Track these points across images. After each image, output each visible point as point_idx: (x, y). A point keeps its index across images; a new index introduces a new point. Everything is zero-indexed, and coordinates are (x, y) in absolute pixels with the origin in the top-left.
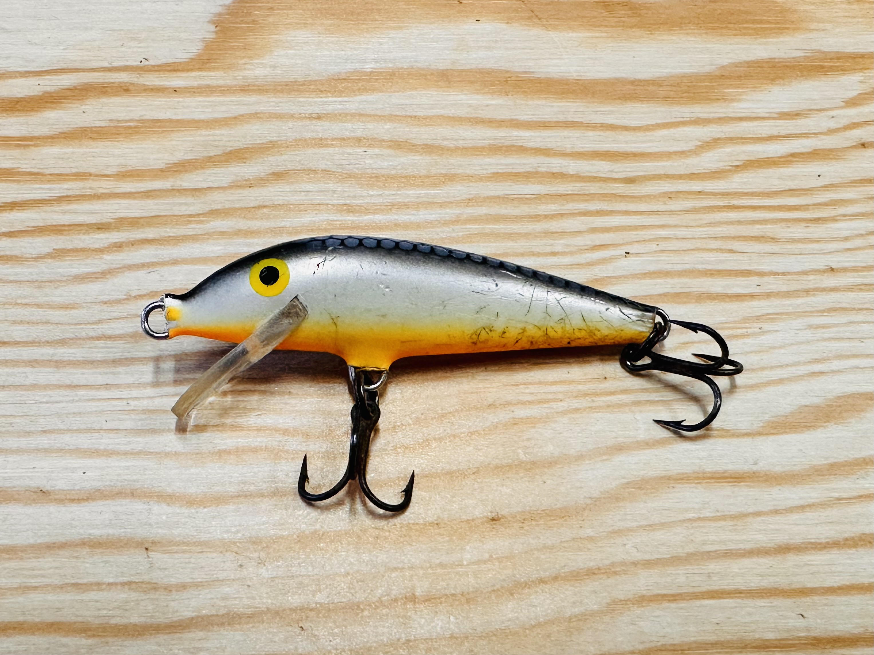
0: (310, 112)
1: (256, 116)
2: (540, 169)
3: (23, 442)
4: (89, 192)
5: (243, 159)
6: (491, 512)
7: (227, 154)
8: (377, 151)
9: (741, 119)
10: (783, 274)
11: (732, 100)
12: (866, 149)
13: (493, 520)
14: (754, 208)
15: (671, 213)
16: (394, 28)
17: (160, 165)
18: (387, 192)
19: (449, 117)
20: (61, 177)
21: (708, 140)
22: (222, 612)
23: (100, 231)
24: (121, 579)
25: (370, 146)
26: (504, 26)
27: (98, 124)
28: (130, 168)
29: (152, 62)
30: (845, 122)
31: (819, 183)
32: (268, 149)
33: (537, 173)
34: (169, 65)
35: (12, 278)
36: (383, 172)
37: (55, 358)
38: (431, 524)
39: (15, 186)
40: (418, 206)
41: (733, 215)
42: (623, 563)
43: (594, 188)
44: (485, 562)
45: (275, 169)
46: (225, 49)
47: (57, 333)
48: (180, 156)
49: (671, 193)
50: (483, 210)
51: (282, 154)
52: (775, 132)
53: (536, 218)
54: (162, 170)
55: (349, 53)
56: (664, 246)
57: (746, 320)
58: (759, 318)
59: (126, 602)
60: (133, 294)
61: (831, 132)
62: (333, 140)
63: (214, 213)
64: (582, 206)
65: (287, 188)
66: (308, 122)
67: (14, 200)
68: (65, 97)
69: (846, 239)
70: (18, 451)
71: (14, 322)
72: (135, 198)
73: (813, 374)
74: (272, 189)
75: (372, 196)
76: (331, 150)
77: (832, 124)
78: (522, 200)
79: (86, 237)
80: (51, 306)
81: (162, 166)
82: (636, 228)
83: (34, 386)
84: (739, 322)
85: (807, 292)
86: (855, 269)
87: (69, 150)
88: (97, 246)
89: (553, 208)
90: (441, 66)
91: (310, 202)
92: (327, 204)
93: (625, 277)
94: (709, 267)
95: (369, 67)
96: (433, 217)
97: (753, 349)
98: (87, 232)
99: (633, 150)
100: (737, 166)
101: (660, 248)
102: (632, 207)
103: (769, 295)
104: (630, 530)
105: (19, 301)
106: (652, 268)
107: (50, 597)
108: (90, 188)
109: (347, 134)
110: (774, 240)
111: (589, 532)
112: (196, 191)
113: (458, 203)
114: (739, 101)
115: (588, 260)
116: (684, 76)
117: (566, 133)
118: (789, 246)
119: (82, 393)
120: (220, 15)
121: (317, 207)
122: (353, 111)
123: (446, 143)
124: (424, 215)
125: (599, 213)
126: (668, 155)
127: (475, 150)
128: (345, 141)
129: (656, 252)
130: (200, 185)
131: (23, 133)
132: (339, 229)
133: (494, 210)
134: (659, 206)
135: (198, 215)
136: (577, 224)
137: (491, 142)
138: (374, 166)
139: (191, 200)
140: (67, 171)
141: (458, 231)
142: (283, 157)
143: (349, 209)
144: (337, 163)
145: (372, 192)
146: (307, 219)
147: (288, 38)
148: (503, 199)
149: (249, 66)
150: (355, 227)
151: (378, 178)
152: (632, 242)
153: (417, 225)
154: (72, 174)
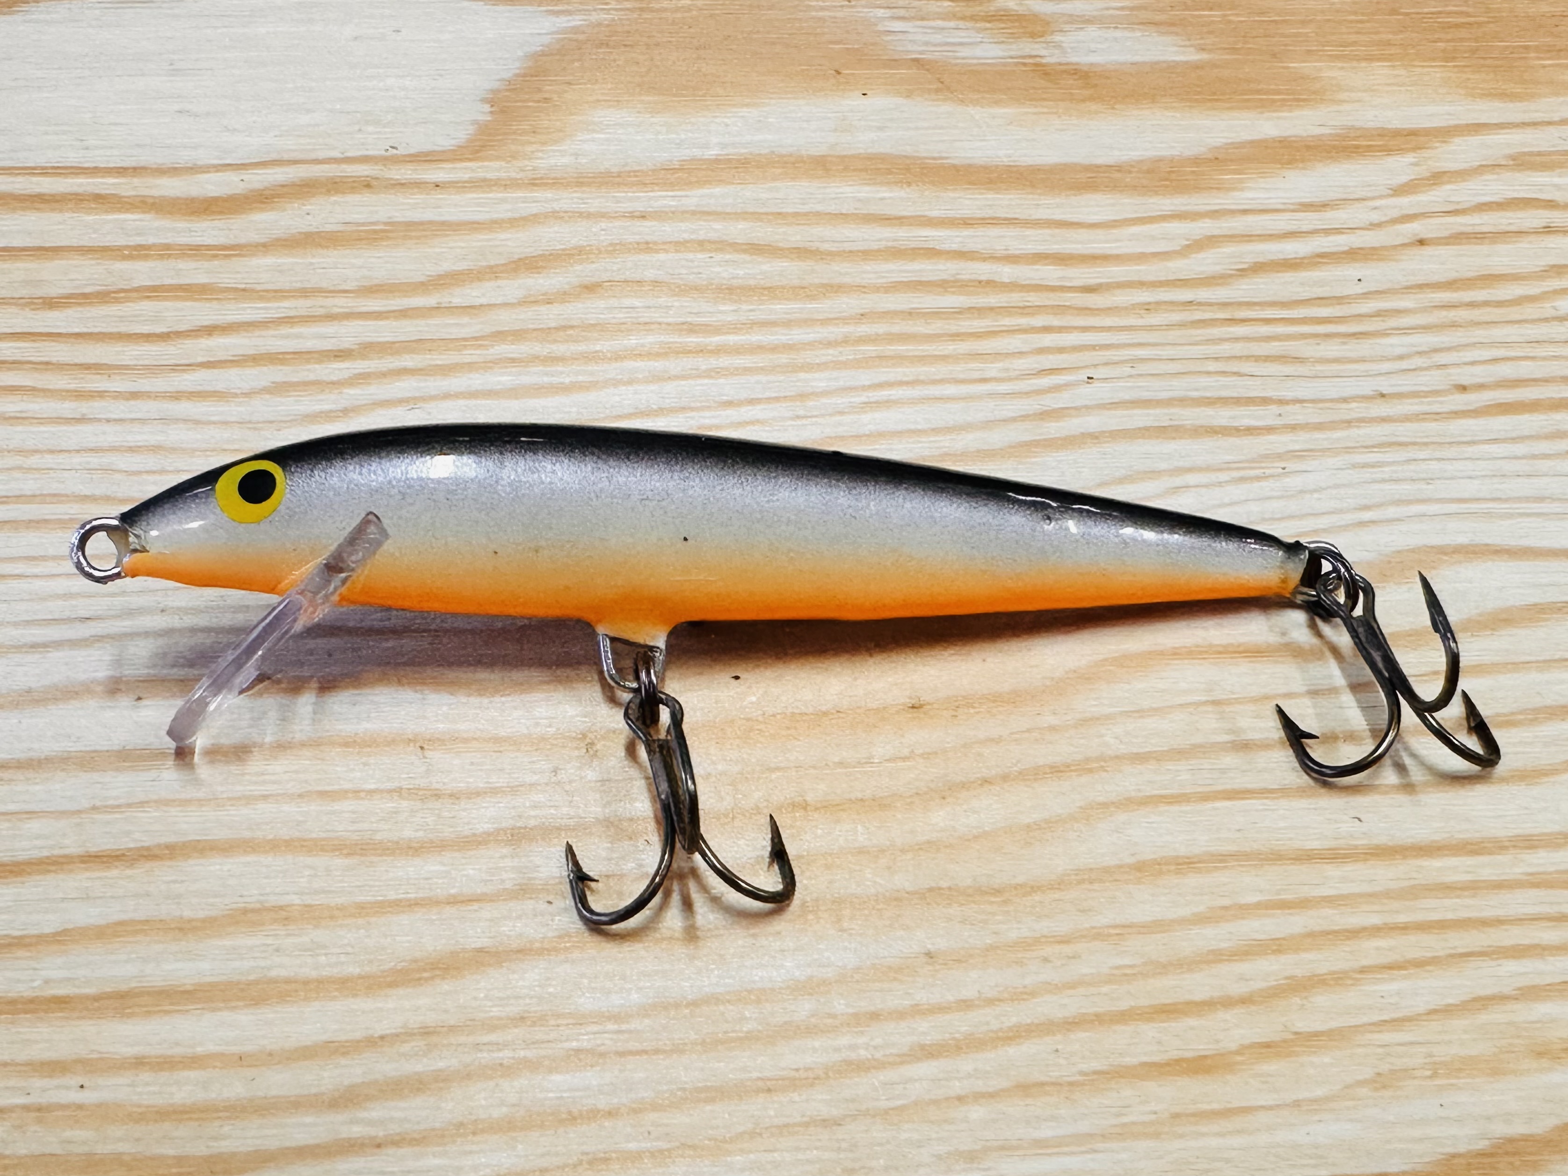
0: (630, 210)
1: (556, 216)
2: (961, 277)
4: (318, 311)
5: (537, 268)
6: (910, 698)
7: (514, 262)
8: (728, 256)
9: (1245, 212)
10: (1313, 401)
11: (1231, 189)
12: (1426, 247)
13: (913, 707)
14: (1268, 321)
15: (1151, 328)
16: (745, 105)
17: (419, 277)
18: (745, 307)
19: (828, 214)
20: (279, 294)
21: (1198, 238)
22: (532, 823)
23: (339, 359)
24: (389, 785)
25: (717, 250)
26: (900, 101)
27: (329, 228)
28: (376, 282)
29: (401, 151)
30: (1395, 213)
31: (1359, 289)
32: (573, 256)
33: (957, 281)
34: (427, 154)
35: (216, 419)
36: (739, 282)
38: (825, 714)
39: (215, 305)
40: (788, 324)
41: (1238, 330)
42: (1101, 758)
43: (1038, 299)
44: (904, 759)
45: (583, 281)
46: (505, 134)
48: (446, 266)
49: (1149, 303)
50: (881, 328)
51: (593, 262)
52: (1294, 227)
53: (957, 336)
54: (422, 284)
55: (683, 136)
56: (1142, 368)
57: (1263, 458)
58: (1280, 456)
59: (396, 813)
61: (1374, 226)
62: (664, 243)
63: (499, 336)
64: (1024, 321)
65: (602, 304)
66: (627, 223)
67: (213, 323)
68: (279, 196)
69: (1401, 357)
72: (385, 319)
73: (1362, 524)
74: (579, 305)
75: (721, 312)
76: (662, 256)
77: (1375, 217)
78: (937, 314)
79: (319, 367)
81: (422, 279)
82: (1102, 347)
84: (1253, 461)
85: (1348, 423)
86: (1415, 394)
87: (291, 260)
88: (334, 378)
89: (981, 324)
90: (815, 152)
91: (634, 320)
92: (660, 324)
93: (1087, 407)
94: (1207, 394)
95: (712, 153)
96: (812, 337)
97: (1275, 494)
98: (320, 362)
99: (1093, 251)
100: (1242, 270)
101: (1134, 372)
102: (1093, 322)
103: (1293, 428)
104: (1108, 717)
105: (226, 447)
106: (1128, 396)
107: (286, 808)
108: (321, 307)
109: (686, 236)
110: (1298, 360)
111: (1050, 719)
112: (472, 309)
113: (844, 320)
114: (1242, 189)
115: (1035, 388)
116: (1160, 160)
117: (994, 231)
118: (1319, 367)
120: (495, 91)
121: (647, 326)
122: (693, 208)
123: (826, 246)
124: (798, 335)
125: (1047, 329)
126: (1141, 258)
127: (867, 255)
128: (680, 245)
129: (1131, 376)
130: (478, 302)
131: (222, 240)
132: (678, 353)
133: (898, 327)
134: (1132, 321)
135: (476, 338)
136: (1015, 343)
137: (890, 244)
138: (725, 275)
139: (465, 320)
140: (287, 286)
141: (848, 353)
142: (594, 266)
143: (692, 328)
144: (671, 272)
145: (723, 308)
146: (632, 341)
147: (596, 119)
148: (910, 314)
149: (540, 154)
150: (701, 351)
151: (731, 289)
152: (1095, 366)
153: (789, 347)
154: (296, 291)
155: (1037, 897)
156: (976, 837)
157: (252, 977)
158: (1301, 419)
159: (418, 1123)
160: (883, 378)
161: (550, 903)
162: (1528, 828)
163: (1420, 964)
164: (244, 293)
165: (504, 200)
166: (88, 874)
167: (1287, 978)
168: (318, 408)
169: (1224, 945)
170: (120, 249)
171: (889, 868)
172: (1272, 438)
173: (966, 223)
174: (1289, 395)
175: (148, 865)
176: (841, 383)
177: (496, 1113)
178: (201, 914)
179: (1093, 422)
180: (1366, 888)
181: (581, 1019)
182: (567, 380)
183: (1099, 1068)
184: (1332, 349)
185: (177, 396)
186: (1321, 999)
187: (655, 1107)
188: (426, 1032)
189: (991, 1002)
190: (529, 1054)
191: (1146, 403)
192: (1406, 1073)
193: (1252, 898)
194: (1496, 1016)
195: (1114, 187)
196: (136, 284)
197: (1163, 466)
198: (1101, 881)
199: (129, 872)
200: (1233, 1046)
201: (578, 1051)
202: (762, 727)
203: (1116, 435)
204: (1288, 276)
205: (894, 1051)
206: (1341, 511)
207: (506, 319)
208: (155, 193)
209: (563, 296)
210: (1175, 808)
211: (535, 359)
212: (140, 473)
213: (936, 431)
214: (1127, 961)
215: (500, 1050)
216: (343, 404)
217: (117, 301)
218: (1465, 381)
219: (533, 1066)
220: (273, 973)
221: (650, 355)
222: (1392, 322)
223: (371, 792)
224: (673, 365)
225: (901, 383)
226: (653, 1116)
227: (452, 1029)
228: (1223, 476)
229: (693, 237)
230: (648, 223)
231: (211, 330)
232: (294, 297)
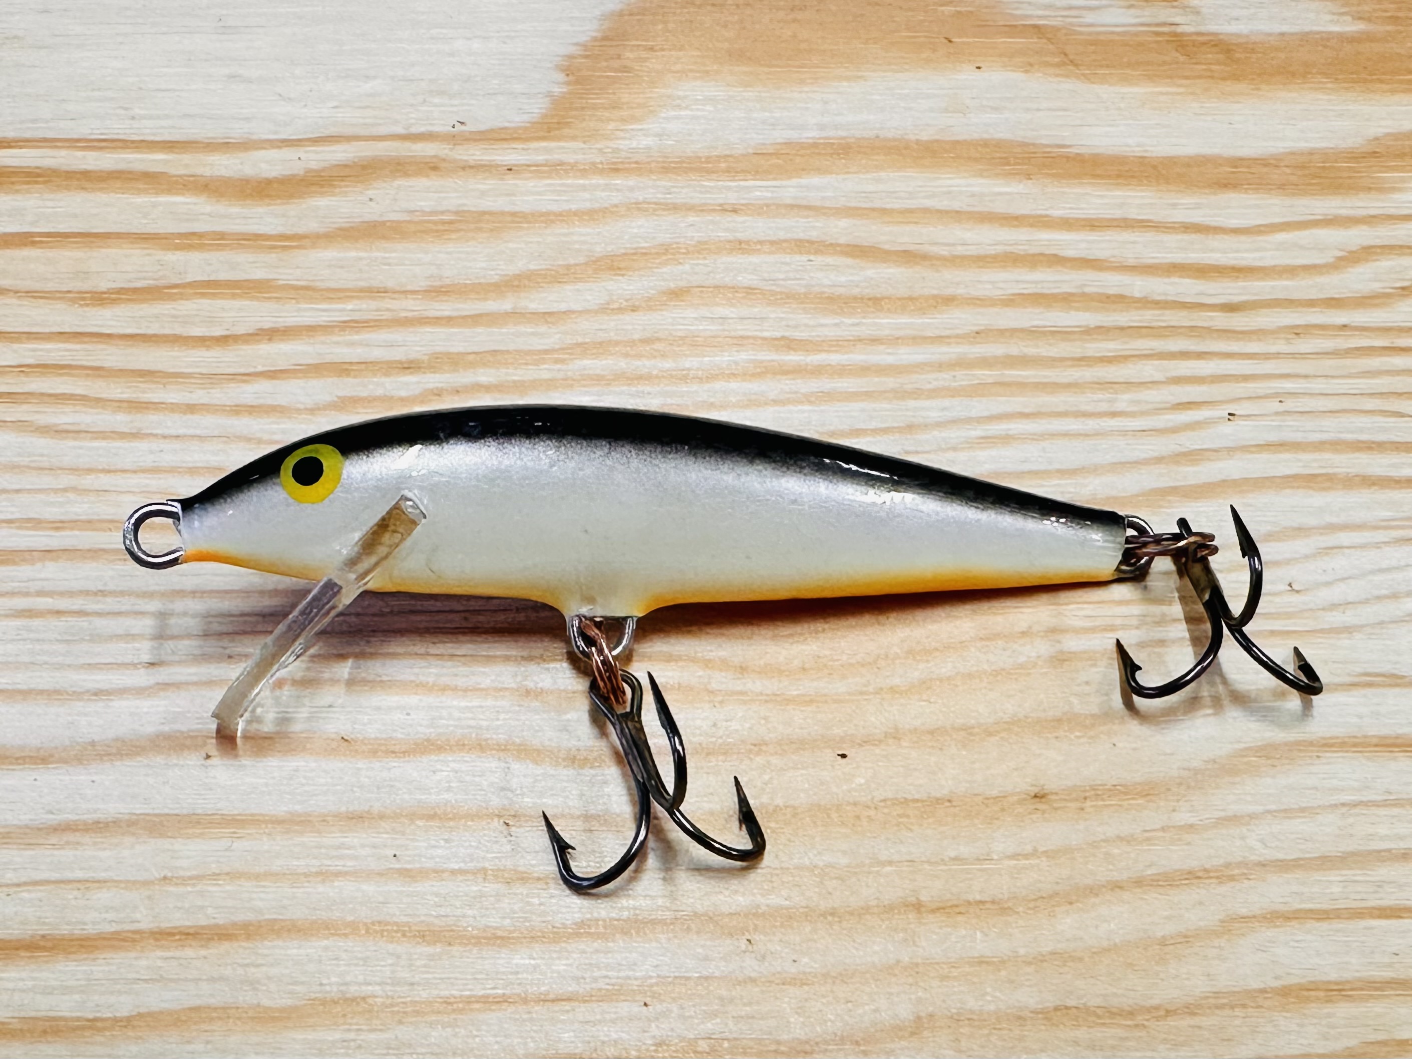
0: (721, 201)
1: (638, 208)
2: (1087, 290)
4: (387, 315)
5: (619, 269)
6: (1033, 786)
7: (594, 261)
8: (830, 260)
11: (1394, 190)
13: (1036, 796)
15: (1300, 356)
16: (848, 79)
17: (493, 277)
18: (846, 321)
19: (939, 211)
20: (342, 293)
21: (1354, 249)
23: (408, 371)
24: (471, 866)
25: (817, 252)
26: (1017, 76)
27: (394, 217)
28: (448, 282)
29: (470, 127)
32: (658, 255)
33: (1084, 295)
34: (498, 131)
36: (841, 291)
38: (938, 801)
39: (274, 305)
40: (895, 341)
41: (1400, 361)
42: (1243, 864)
43: (1172, 318)
44: (1026, 856)
45: (670, 285)
46: (582, 109)
48: (521, 265)
49: (1298, 326)
50: (997, 349)
51: (680, 264)
53: (1082, 361)
54: (496, 285)
55: (777, 115)
56: (1290, 404)
59: (480, 897)
62: (759, 243)
63: (581, 348)
64: (1156, 345)
65: (691, 313)
66: (717, 218)
67: (274, 325)
68: (340, 178)
70: (304, 682)
72: (457, 325)
74: (667, 314)
75: (824, 326)
76: (755, 259)
78: (1060, 334)
79: (387, 380)
81: (496, 279)
82: (1246, 378)
87: (353, 254)
88: (403, 394)
89: (1110, 347)
90: (925, 136)
91: (726, 333)
92: (754, 338)
93: (1227, 449)
94: (1364, 437)
95: (811, 135)
96: (920, 358)
98: (387, 374)
99: (1235, 262)
100: (1403, 288)
101: (1281, 408)
102: (1235, 347)
104: (1252, 816)
106: (1273, 437)
107: (365, 887)
108: (388, 310)
109: (782, 235)
111: (1187, 818)
112: (547, 317)
113: (958, 339)
114: (1403, 190)
115: (1170, 424)
116: (1311, 153)
117: (1126, 236)
120: (571, 57)
121: (741, 341)
122: (790, 201)
123: (935, 250)
124: (906, 355)
125: (1184, 355)
126: (1291, 271)
127: (982, 261)
128: (777, 245)
129: (1277, 413)
130: (555, 307)
131: (280, 230)
132: (775, 373)
133: (1015, 348)
134: (1280, 346)
135: (555, 351)
136: (1149, 370)
137: (1008, 248)
138: (826, 282)
139: (543, 329)
140: (350, 285)
141: (963, 378)
142: (680, 267)
143: (788, 344)
144: (766, 275)
145: (823, 321)
146: (723, 359)
147: (681, 93)
148: (1031, 333)
149: (621, 134)
150: (798, 371)
151: (831, 299)
152: (1239, 399)
153: (897, 370)
154: (360, 290)
155: (1172, 1022)
156: (1108, 950)
160: (1001, 410)
161: (645, 1004)
164: (303, 291)
165: (584, 188)
166: (159, 953)
170: (172, 236)
171: (1012, 982)
173: (1092, 225)
176: (954, 414)
178: (280, 1003)
179: (1235, 468)
182: (654, 402)
185: (237, 410)
191: (1295, 446)
195: (1260, 185)
196: (190, 278)
197: (1312, 521)
198: (1244, 1006)
199: (203, 952)
202: (872, 813)
207: (587, 329)
208: (207, 172)
209: (649, 304)
210: (1325, 925)
211: (620, 376)
217: (171, 298)
221: (745, 374)
223: (453, 872)
224: (771, 387)
225: (1021, 416)
228: (1381, 536)
229: (789, 236)
230: (740, 219)
231: (271, 334)
232: (358, 298)
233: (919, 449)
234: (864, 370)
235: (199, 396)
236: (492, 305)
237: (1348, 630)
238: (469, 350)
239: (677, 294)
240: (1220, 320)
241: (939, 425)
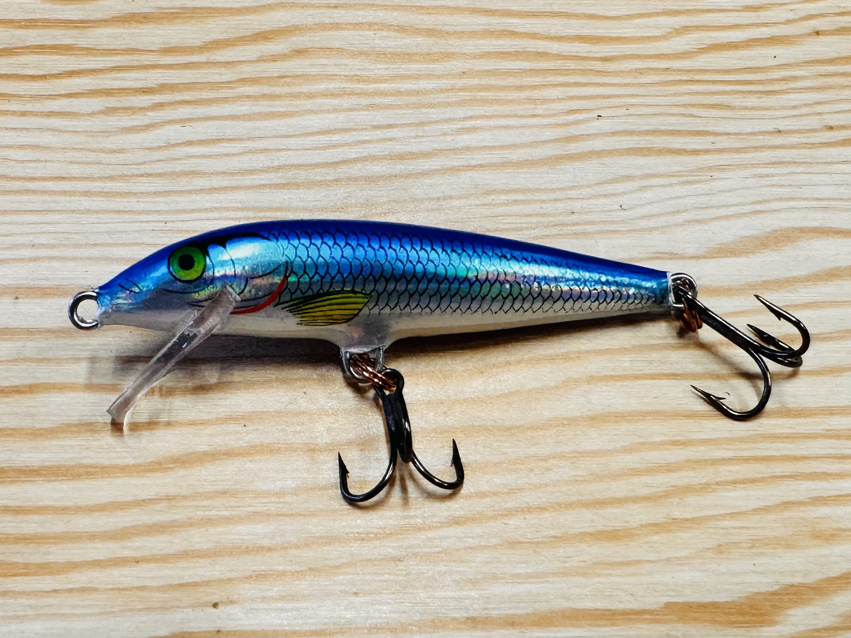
1: (281, 5)
2: (527, 50)
3: (78, 252)
4: (135, 63)
5: (269, 39)
7: (255, 34)
8: (385, 33)
9: (708, 11)
10: (735, 134)
12: (820, 36)
14: (714, 82)
15: (641, 85)
18: (392, 66)
19: (449, 7)
20: (112, 52)
21: (677, 27)
23: (145, 94)
25: (379, 29)
27: (145, 10)
28: (172, 45)
30: (803, 14)
31: (774, 63)
32: (290, 31)
33: (525, 52)
35: (70, 129)
36: (390, 50)
37: (105, 190)
39: (74, 58)
40: (418, 77)
41: (695, 88)
43: (572, 65)
45: (295, 47)
47: (108, 172)
48: (214, 36)
49: (642, 69)
50: (475, 81)
51: (303, 35)
52: (738, 21)
53: (521, 88)
54: (200, 47)
56: (632, 111)
57: (700, 169)
58: (710, 168)
60: (172, 142)
61: (788, 22)
62: (347, 24)
63: (243, 81)
64: (561, 79)
65: (306, 62)
66: (326, 11)
67: (73, 69)
69: (794, 107)
70: (74, 259)
71: (71, 162)
72: (176, 69)
73: (755, 212)
74: (292, 63)
75: (379, 69)
76: (345, 33)
77: (791, 16)
78: (509, 73)
79: (134, 98)
80: (103, 151)
81: (199, 44)
82: (609, 97)
83: (88, 211)
84: (693, 171)
85: (756, 148)
86: (799, 131)
87: (121, 31)
88: (142, 106)
89: (536, 80)
91: (325, 73)
92: (340, 75)
93: (595, 135)
94: (671, 128)
96: (431, 86)
97: (704, 192)
98: (134, 95)
99: (611, 35)
100: (702, 49)
101: (627, 113)
102: (606, 80)
103: (721, 151)
105: (76, 147)
106: (620, 128)
108: (137, 60)
109: (360, 20)
110: (730, 107)
112: (228, 64)
115: (565, 121)
117: (551, 21)
118: (743, 112)
119: (127, 217)
121: (330, 77)
123: (446, 28)
124: (423, 84)
125: (577, 84)
126: (641, 39)
127: (471, 34)
128: (357, 26)
129: (624, 115)
130: (231, 59)
131: (81, 17)
132: (349, 94)
133: (484, 81)
134: (630, 80)
135: (229, 82)
136: (557, 92)
137: (486, 27)
138: (382, 45)
139: (223, 70)
140: (117, 47)
141: (452, 97)
142: (303, 38)
143: (359, 79)
144: (349, 42)
145: (379, 66)
146: (322, 86)
148: (495, 73)
150: (363, 93)
151: (385, 55)
152: (603, 108)
153: (417, 93)
154: (123, 50)
155: (530, 433)
156: (498, 397)
157: (73, 463)
158: (726, 145)
159: (161, 550)
160: (470, 113)
161: (245, 426)
162: (830, 403)
163: (753, 481)
164: (90, 51)
167: (673, 486)
168: (131, 123)
169: (638, 466)
170: (20, 21)
171: (445, 413)
172: (707, 157)
173: (534, 15)
174: (721, 129)
175: (17, 397)
176: (447, 116)
177: (205, 546)
178: (45, 426)
179: (598, 144)
180: (727, 435)
181: (258, 494)
182: (282, 110)
183: (555, 535)
184: (751, 101)
185: (49, 114)
186: (692, 500)
187: (297, 547)
188: (169, 498)
189: (495, 494)
190: (226, 513)
191: (632, 133)
192: (736, 544)
193: (658, 439)
194: (795, 514)
196: (28, 43)
197: (638, 173)
198: (570, 425)
199: (6, 400)
200: (635, 525)
201: (255, 513)
203: (610, 153)
204: (732, 53)
205: (437, 519)
206: (743, 204)
207: (247, 71)
209: (283, 57)
210: (619, 383)
211: (264, 96)
212: (23, 161)
213: (502, 147)
214: (579, 473)
215: (210, 511)
216: (147, 121)
217: (17, 54)
218: (831, 124)
219: (228, 520)
220: (85, 461)
221: (333, 95)
222: (792, 85)
224: (346, 102)
225: (482, 117)
226: (293, 552)
227: (185, 497)
228: (673, 180)
229: (365, 20)
230: (336, 11)
231: (71, 74)
232: (122, 54)
233: (425, 134)
234: (399, 93)
235: (29, 107)
236: (195, 58)
237: (651, 230)
238: (180, 82)
239: (299, 53)
240: (599, 66)
241: (436, 122)
